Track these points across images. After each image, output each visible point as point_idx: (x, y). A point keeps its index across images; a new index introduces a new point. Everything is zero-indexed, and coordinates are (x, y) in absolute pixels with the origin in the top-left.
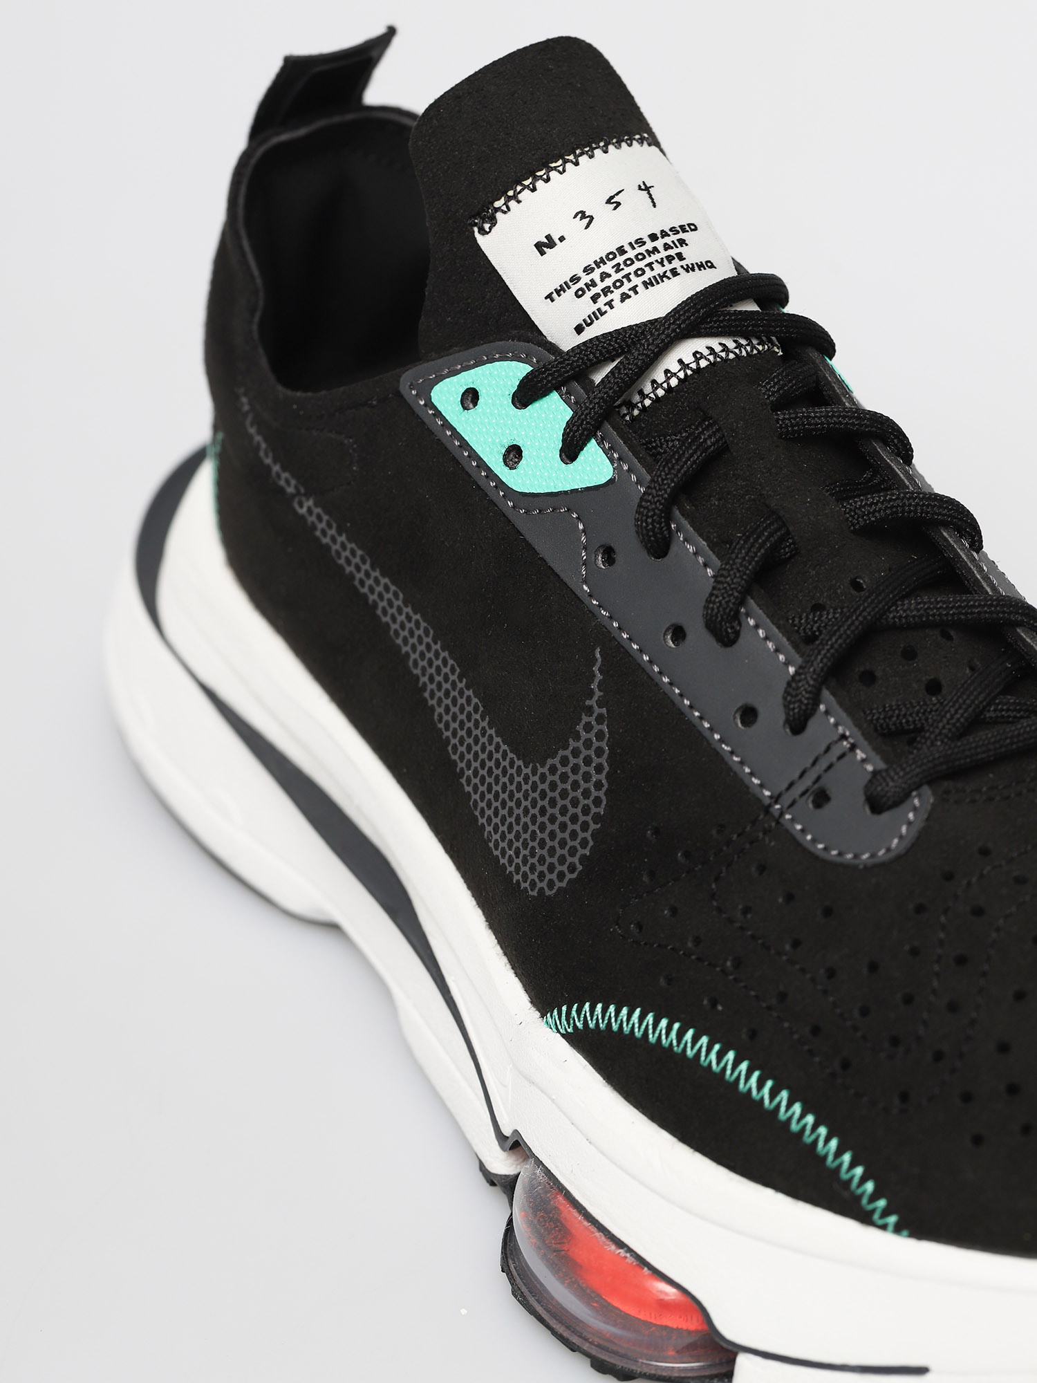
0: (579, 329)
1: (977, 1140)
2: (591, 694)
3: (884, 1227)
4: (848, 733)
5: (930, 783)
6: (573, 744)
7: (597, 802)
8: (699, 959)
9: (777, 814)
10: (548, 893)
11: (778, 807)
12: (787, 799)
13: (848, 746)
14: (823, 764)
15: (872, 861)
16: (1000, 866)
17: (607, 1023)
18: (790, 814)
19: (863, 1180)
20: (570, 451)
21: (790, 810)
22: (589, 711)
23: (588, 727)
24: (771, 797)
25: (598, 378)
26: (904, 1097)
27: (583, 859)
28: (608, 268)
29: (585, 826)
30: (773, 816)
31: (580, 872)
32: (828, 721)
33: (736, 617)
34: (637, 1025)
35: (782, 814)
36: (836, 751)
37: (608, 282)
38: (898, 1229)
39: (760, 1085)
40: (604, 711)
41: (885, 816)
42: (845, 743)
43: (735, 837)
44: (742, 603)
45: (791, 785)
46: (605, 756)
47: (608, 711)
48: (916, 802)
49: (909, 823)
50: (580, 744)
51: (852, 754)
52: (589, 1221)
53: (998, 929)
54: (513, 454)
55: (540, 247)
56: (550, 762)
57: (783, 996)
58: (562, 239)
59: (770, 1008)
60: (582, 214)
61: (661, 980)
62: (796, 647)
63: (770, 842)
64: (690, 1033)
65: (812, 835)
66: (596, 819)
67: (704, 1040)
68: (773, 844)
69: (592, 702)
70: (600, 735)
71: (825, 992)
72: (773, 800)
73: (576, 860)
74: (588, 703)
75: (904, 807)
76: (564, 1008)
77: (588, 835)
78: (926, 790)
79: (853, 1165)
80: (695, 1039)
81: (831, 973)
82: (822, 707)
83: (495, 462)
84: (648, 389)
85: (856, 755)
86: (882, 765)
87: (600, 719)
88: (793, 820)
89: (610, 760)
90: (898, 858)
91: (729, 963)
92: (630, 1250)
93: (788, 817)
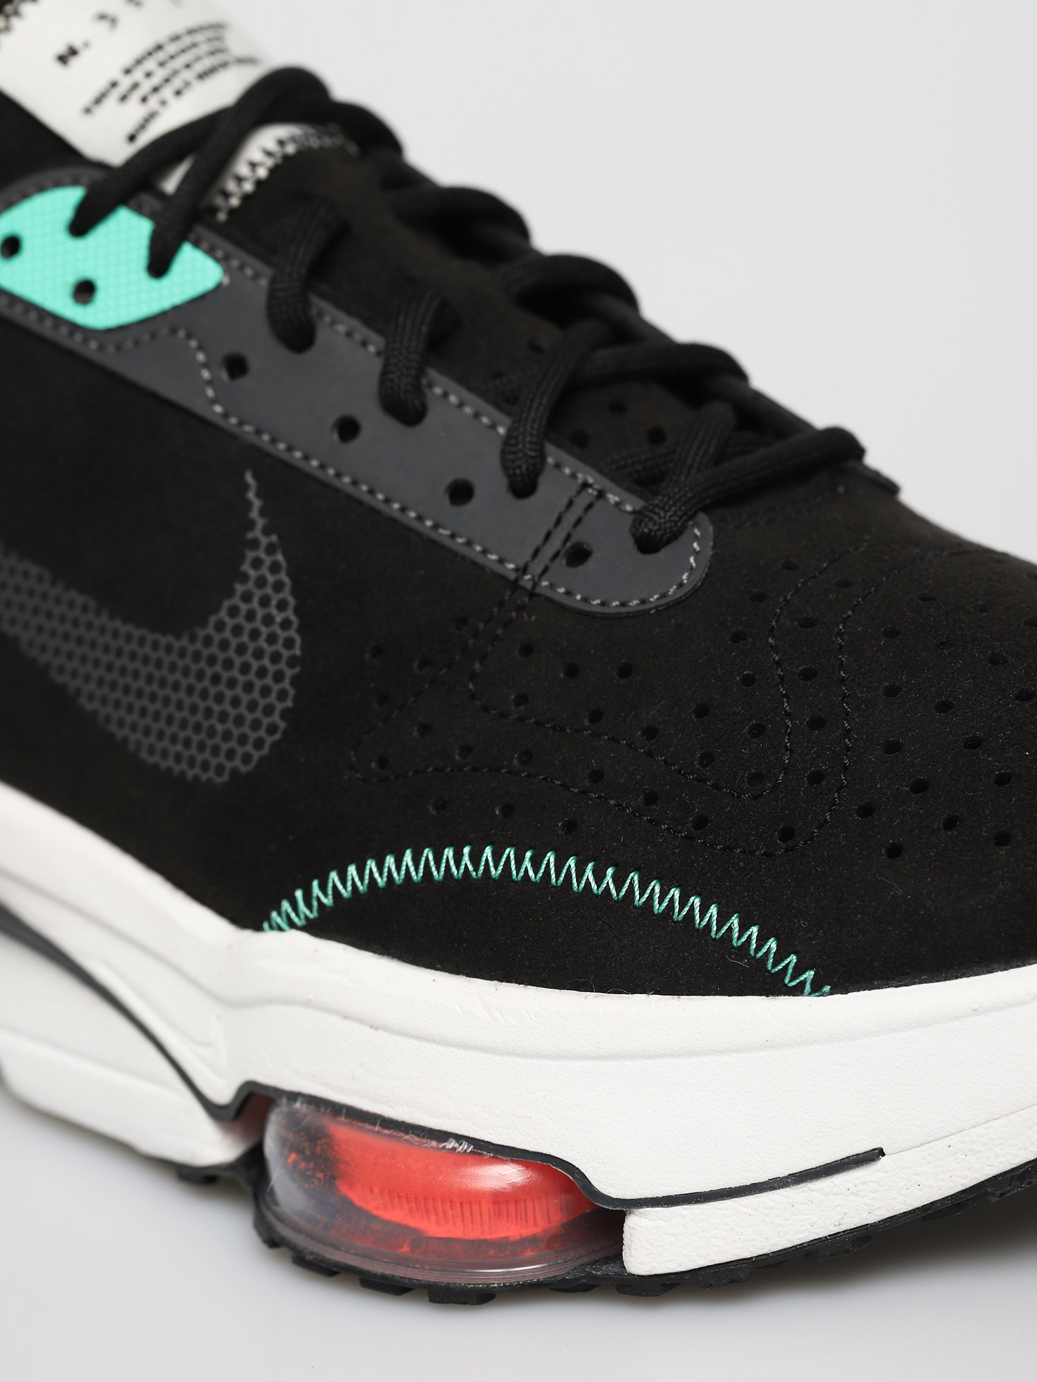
0: (132, 138)
1: (895, 852)
2: (251, 525)
3: (798, 991)
4: (590, 480)
5: (705, 509)
6: (239, 588)
7: (289, 643)
8: (474, 769)
9: (529, 586)
10: (244, 769)
11: (528, 577)
12: (537, 568)
13: (595, 493)
14: (570, 519)
15: (663, 601)
16: (815, 576)
17: (369, 883)
18: (546, 580)
19: (762, 940)
20: (159, 264)
21: (545, 577)
22: (255, 544)
23: (257, 563)
24: (516, 570)
25: (171, 184)
26: (787, 834)
27: (285, 714)
28: (150, 65)
29: (279, 677)
30: (524, 589)
31: (285, 732)
32: (563, 473)
33: (418, 390)
34: (412, 869)
35: (535, 584)
36: (582, 502)
37: (155, 80)
38: (816, 989)
39: (599, 877)
40: (274, 538)
41: (664, 554)
42: (590, 491)
43: (481, 625)
44: (421, 373)
45: (536, 552)
46: (287, 589)
47: (280, 537)
48: (697, 532)
49: (696, 553)
50: (250, 585)
51: (601, 502)
52: (389, 1129)
53: (840, 634)
54: (85, 291)
55: (63, 59)
56: (213, 619)
57: (597, 776)
58: (86, 45)
59: (584, 792)
60: (102, 17)
61: (431, 809)
62: (498, 406)
63: (529, 617)
64: (488, 851)
65: (581, 593)
66: (292, 662)
67: (510, 852)
68: (533, 618)
69: (257, 533)
70: (275, 568)
71: (650, 754)
72: (520, 573)
73: (276, 718)
74: (250, 536)
75: (683, 538)
76: (299, 894)
77: (286, 684)
78: (702, 517)
79: (744, 928)
80: (497, 856)
81: (651, 733)
82: (550, 460)
83: (62, 305)
84: (231, 186)
85: (607, 500)
86: (639, 504)
87: (271, 549)
88: (552, 586)
89: (294, 592)
90: (695, 591)
91: (515, 762)
92: (459, 1138)
93: (545, 583)
